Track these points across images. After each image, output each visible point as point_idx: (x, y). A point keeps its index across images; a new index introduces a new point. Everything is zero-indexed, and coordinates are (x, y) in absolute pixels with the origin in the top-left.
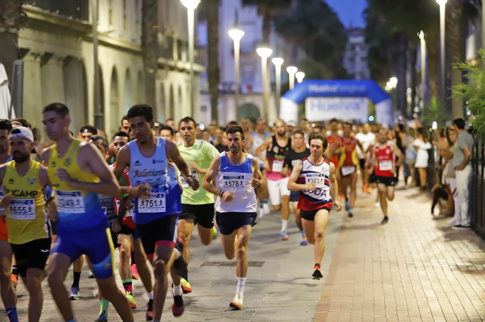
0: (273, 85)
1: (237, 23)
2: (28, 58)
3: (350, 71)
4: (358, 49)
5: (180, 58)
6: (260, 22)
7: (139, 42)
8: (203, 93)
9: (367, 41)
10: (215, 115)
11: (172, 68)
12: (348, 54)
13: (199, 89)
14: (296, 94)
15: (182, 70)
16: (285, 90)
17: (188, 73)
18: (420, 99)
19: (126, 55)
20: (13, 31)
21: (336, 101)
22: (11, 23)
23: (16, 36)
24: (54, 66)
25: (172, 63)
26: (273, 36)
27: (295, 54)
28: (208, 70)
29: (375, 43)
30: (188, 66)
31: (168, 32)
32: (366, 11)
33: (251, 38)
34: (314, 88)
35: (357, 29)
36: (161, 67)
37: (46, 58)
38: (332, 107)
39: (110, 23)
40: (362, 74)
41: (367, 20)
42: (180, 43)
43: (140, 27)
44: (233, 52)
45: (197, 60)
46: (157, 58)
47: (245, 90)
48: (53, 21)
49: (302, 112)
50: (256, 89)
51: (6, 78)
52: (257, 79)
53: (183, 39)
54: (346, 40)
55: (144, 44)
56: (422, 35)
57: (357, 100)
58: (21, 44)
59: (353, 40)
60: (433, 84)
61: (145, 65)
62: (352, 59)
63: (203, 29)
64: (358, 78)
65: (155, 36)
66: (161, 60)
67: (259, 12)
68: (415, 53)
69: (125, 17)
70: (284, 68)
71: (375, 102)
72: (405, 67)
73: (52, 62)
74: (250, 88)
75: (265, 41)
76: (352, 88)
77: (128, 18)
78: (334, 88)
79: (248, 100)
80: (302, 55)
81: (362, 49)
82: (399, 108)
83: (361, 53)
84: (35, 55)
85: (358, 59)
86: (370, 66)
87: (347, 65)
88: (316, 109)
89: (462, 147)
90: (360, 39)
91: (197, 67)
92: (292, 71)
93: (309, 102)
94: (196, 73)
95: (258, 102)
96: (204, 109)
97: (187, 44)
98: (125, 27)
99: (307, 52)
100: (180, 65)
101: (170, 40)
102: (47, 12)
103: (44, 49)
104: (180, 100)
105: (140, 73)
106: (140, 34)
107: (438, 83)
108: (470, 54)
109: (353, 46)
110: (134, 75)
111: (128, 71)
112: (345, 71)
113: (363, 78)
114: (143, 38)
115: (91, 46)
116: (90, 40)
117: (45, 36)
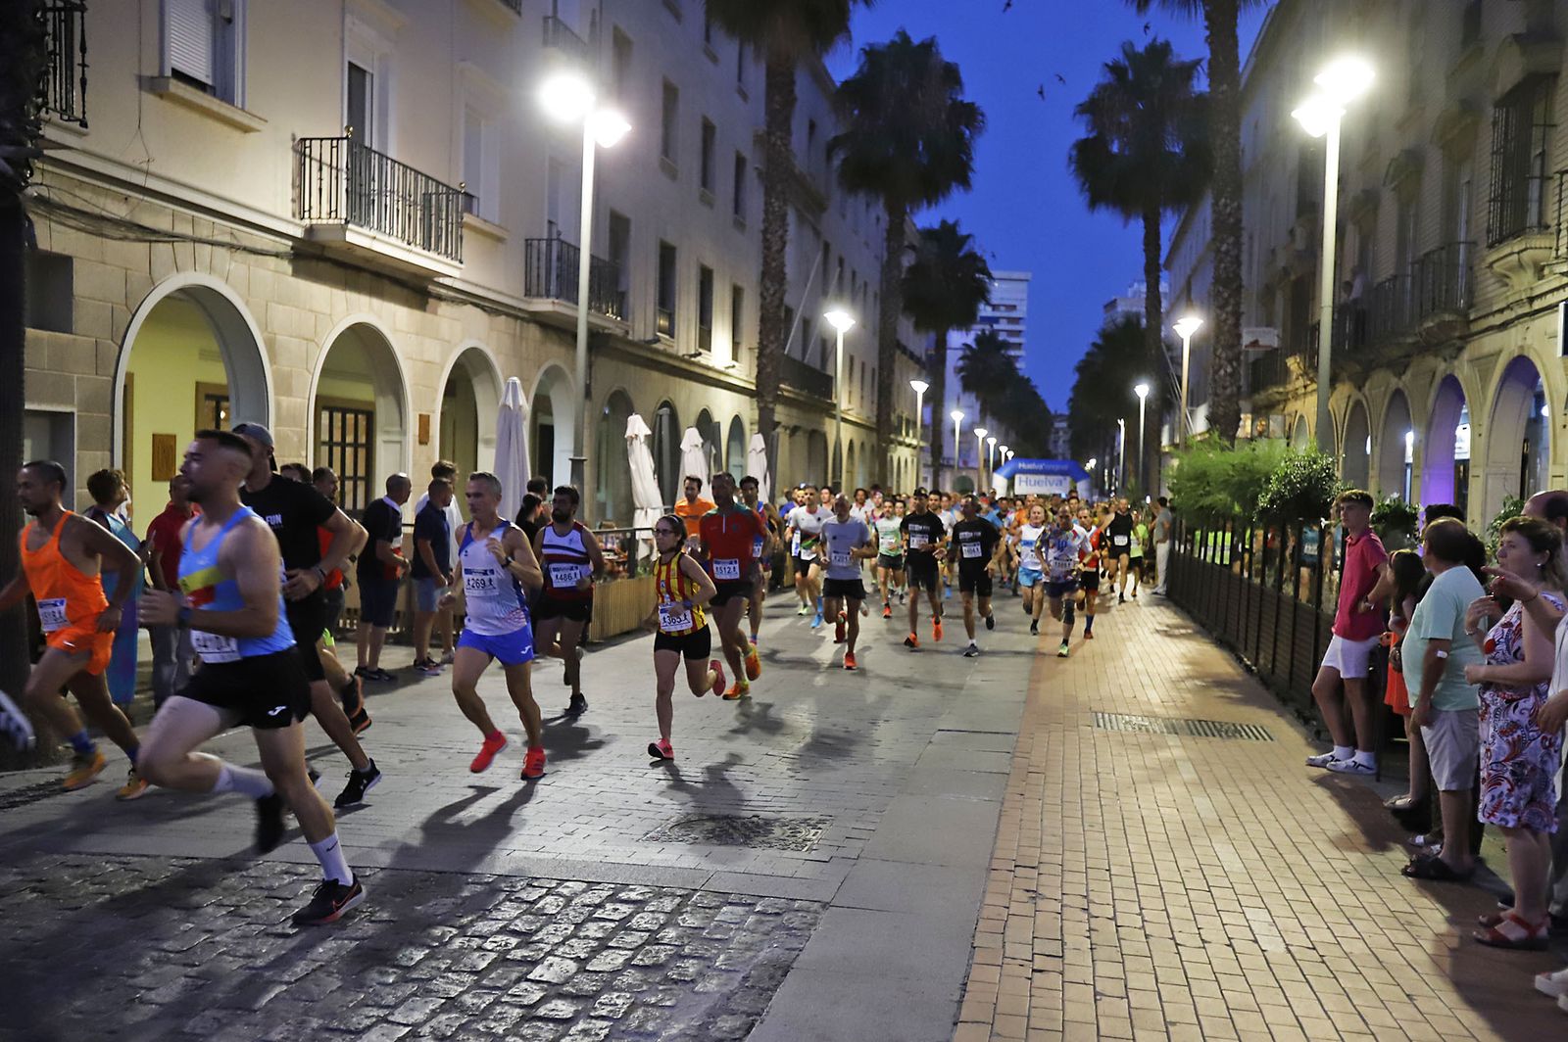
0: (987, 461)
1: (959, 406)
2: (779, 430)
3: (1054, 452)
4: (1061, 433)
5: (907, 435)
6: (978, 406)
7: (874, 420)
8: (925, 465)
9: (1069, 426)
10: (936, 483)
11: (901, 444)
12: (1052, 437)
13: (922, 462)
14: (1006, 470)
15: (909, 446)
16: (997, 466)
17: (915, 448)
19: (862, 430)
20: (771, 406)
21: (1042, 477)
22: (770, 399)
23: (773, 410)
24: (800, 438)
25: (901, 439)
26: (989, 418)
27: (1007, 434)
28: (932, 445)
29: (1078, 428)
30: (915, 442)
31: (898, 411)
32: (1071, 400)
33: (970, 421)
34: (1022, 465)
35: (1061, 415)
36: (892, 442)
37: (794, 430)
38: (1038, 483)
39: (850, 402)
40: (1063, 455)
41: (1071, 408)
42: (908, 421)
43: (875, 406)
44: (954, 431)
45: (923, 438)
46: (889, 434)
47: (961, 465)
48: (801, 398)
49: (1011, 486)
50: (971, 465)
51: (764, 446)
52: (973, 455)
53: (911, 418)
54: (1052, 424)
55: (878, 421)
56: (1122, 423)
57: (1061, 478)
58: (777, 418)
59: (1057, 425)
60: (1131, 467)
61: (879, 440)
62: (1056, 442)
63: (929, 411)
64: (1060, 458)
65: (889, 415)
66: (892, 436)
67: (977, 398)
68: (1114, 438)
69: (862, 397)
70: (996, 447)
71: (1076, 480)
72: (1104, 451)
73: (799, 434)
74: (965, 463)
75: (982, 424)
76: (1056, 467)
77: (865, 399)
78: (1041, 467)
79: (964, 474)
80: (1013, 436)
81: (1065, 433)
82: (1096, 486)
83: (1063, 437)
84: (786, 428)
85: (1061, 442)
86: (1072, 448)
87: (1051, 447)
88: (1023, 484)
90: (1064, 425)
91: (922, 444)
92: (1003, 449)
93: (1017, 477)
94: (922, 448)
95: (973, 476)
96: (925, 479)
97: (915, 423)
98: (862, 407)
99: (1017, 434)
100: (908, 441)
101: (900, 418)
102: (797, 391)
103: (794, 422)
104: (906, 472)
105: (873, 447)
106: (875, 413)
107: (1136, 466)
108: (1165, 440)
109: (1057, 431)
110: (868, 447)
111: (863, 444)
112: (1049, 451)
113: (1064, 458)
114: (879, 416)
115: (834, 422)
116: (834, 417)
117: (794, 412)
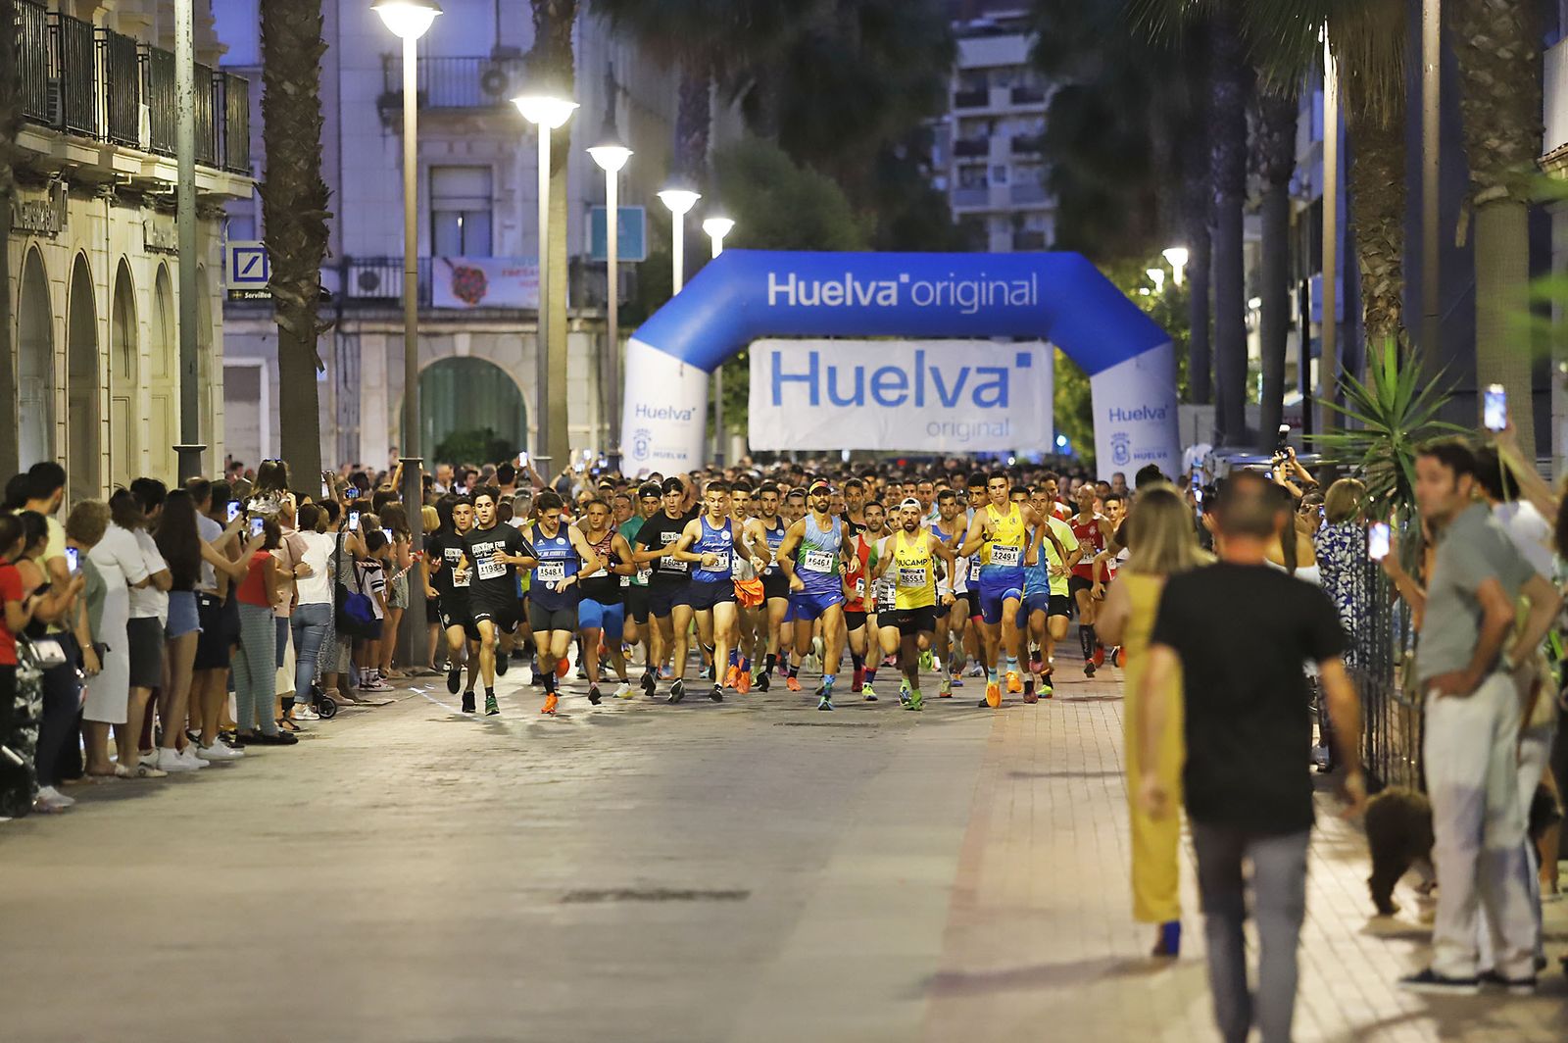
5: (124, 132)
9: (1045, 58)
12: (949, 123)
14: (697, 318)
18: (1307, 350)
25: (81, 155)
29: (1087, 68)
33: (478, 40)
46: (14, 129)
52: (507, 242)
54: (945, 54)
59: (974, 53)
71: (1085, 362)
74: (469, 283)
79: (463, 346)
81: (1021, 95)
85: (999, 148)
86: (1056, 182)
87: (945, 179)
89: (1465, 584)
92: (679, 201)
94: (206, 206)
96: (240, 385)
97: (165, 62)
109: (979, 82)
